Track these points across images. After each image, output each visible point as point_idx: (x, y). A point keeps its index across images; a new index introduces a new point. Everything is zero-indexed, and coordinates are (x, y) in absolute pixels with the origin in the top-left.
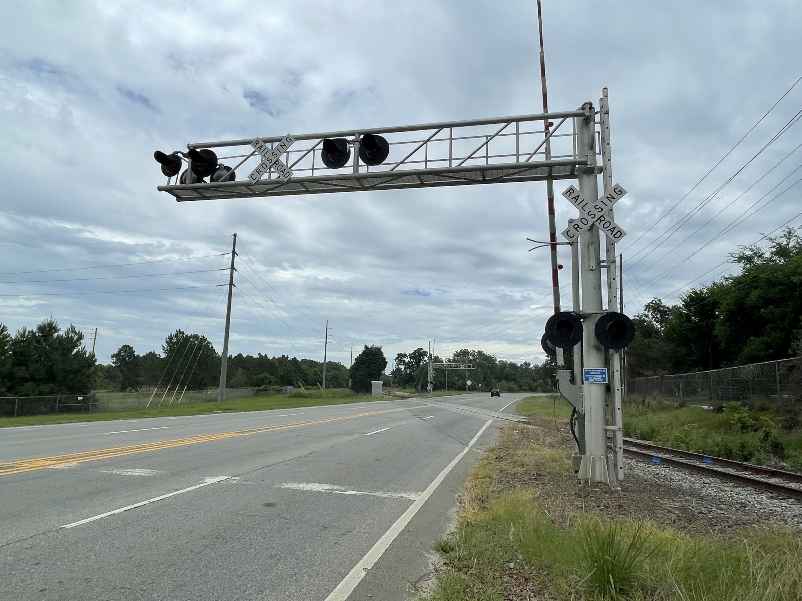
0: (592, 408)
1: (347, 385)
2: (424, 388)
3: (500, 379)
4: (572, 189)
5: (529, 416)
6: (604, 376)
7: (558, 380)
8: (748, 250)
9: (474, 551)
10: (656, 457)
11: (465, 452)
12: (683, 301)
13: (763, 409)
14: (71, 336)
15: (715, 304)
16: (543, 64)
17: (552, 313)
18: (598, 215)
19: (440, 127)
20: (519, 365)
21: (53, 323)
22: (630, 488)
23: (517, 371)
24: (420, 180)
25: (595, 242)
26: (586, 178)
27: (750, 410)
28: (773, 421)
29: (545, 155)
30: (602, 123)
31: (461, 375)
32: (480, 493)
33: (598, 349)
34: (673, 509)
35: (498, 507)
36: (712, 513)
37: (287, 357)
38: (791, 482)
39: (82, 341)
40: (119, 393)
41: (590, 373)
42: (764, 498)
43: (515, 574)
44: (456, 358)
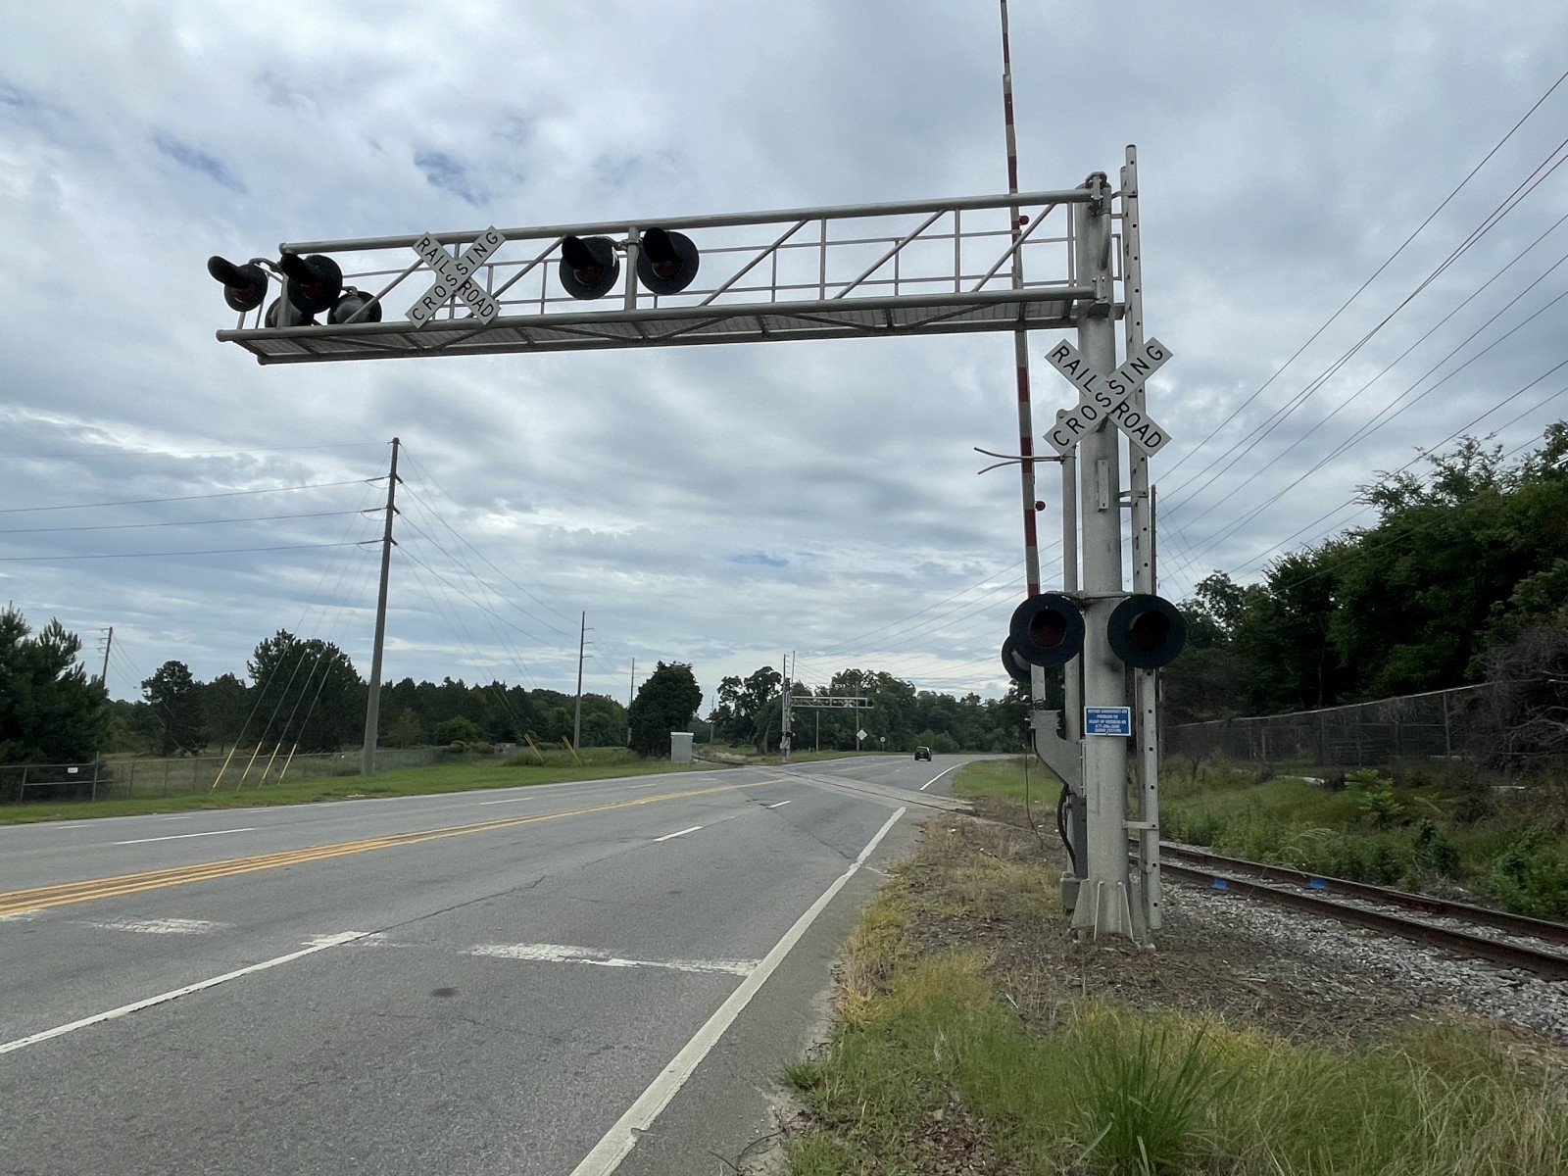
0: (1102, 785)
1: (622, 740)
2: (774, 745)
3: (920, 727)
4: (1064, 347)
5: (978, 798)
6: (1124, 722)
7: (1034, 731)
8: (1393, 478)
9: (862, 1085)
10: (1219, 878)
11: (849, 874)
12: (1270, 577)
13: (1419, 783)
14: (54, 644)
15: (1330, 584)
16: (1008, 98)
17: (1025, 596)
18: (1117, 400)
19: (803, 218)
20: (958, 700)
21: (15, 616)
22: (1172, 943)
23: (954, 712)
24: (762, 327)
25: (1110, 455)
26: (1091, 326)
27: (1395, 785)
28: (1439, 807)
29: (1011, 278)
30: (1124, 216)
31: (847, 720)
32: (878, 960)
33: (1113, 668)
34: (1256, 985)
35: (912, 989)
36: (1331, 993)
37: (504, 687)
38: (1475, 925)
39: (76, 653)
40: (160, 760)
41: (1098, 716)
42: (1427, 957)
43: (946, 1134)
44: (837, 686)
